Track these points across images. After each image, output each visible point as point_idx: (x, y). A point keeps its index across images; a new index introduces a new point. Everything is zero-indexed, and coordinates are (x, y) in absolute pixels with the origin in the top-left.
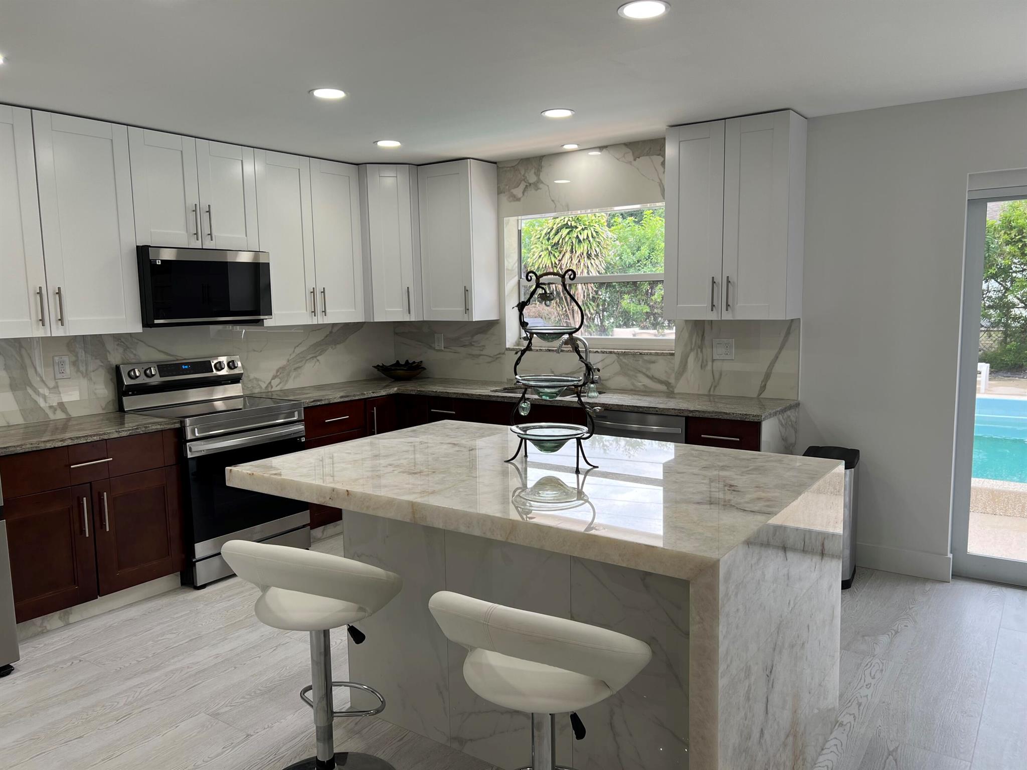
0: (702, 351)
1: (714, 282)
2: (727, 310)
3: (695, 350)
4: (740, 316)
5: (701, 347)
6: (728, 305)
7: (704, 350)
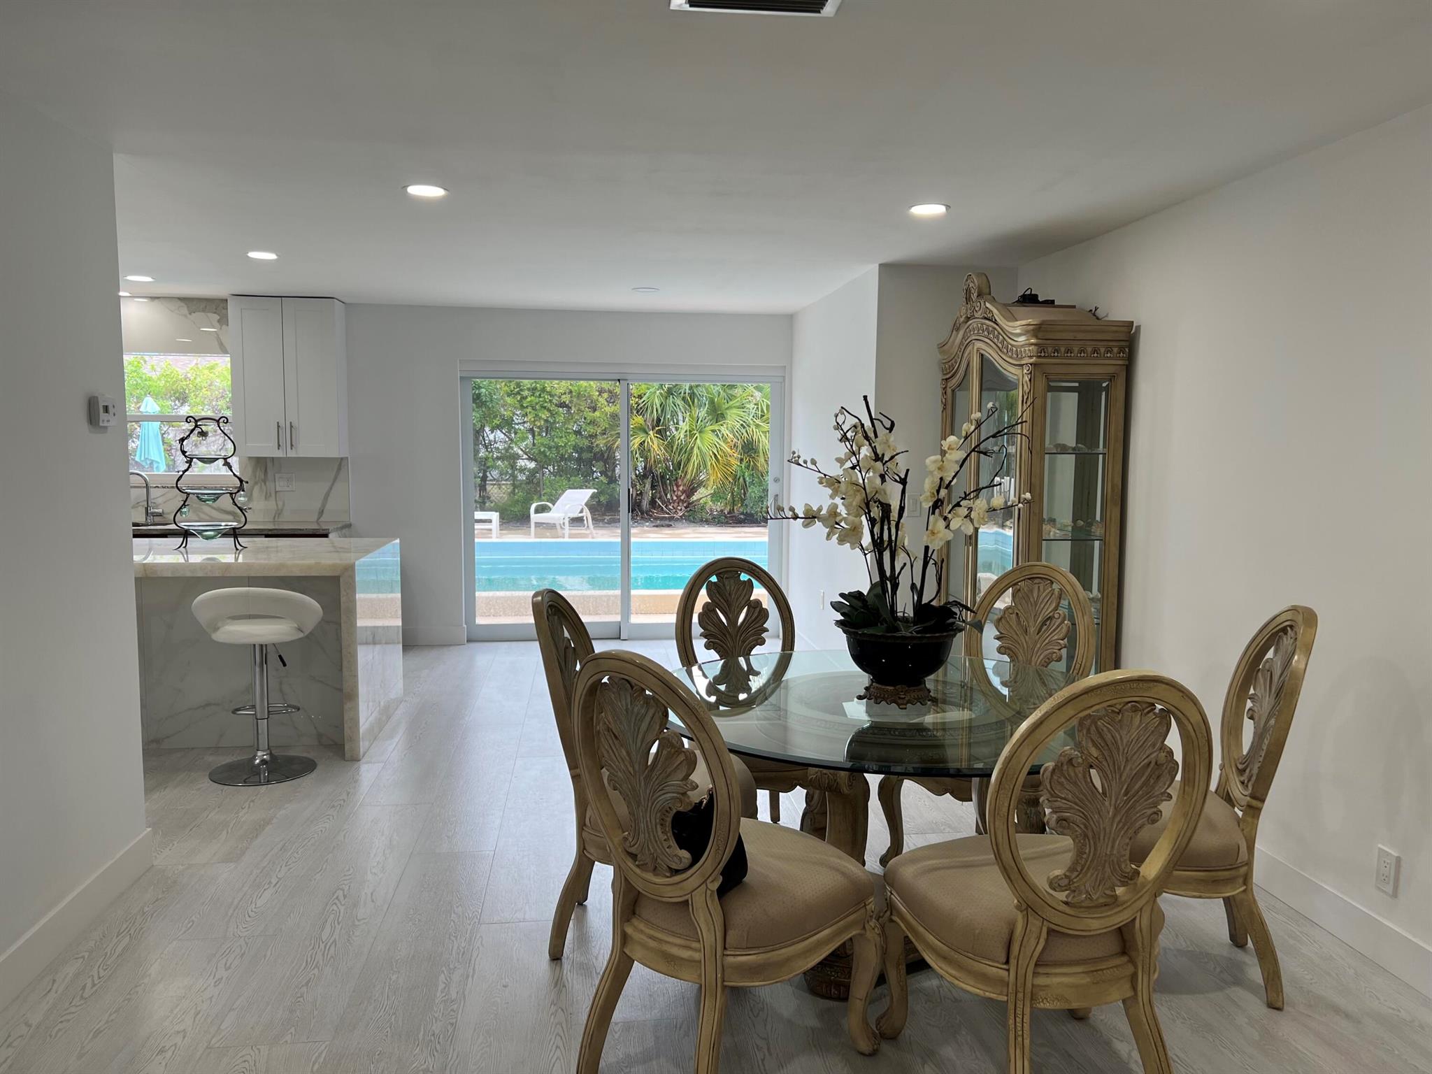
0: (265, 484)
1: (278, 426)
2: (291, 449)
3: (259, 484)
4: (303, 453)
5: (265, 481)
6: (292, 445)
7: (267, 483)
